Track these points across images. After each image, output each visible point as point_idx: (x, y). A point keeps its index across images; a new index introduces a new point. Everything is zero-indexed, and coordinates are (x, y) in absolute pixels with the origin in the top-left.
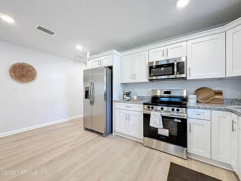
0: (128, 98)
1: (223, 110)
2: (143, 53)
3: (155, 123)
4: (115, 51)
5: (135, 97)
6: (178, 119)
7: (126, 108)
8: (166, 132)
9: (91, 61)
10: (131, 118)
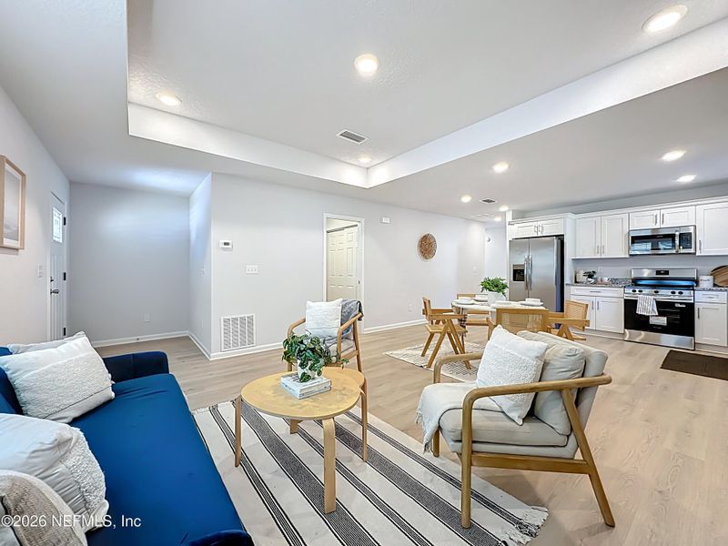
0: (593, 281)
2: (621, 216)
3: (645, 309)
4: (571, 215)
5: (606, 279)
6: (681, 303)
7: (592, 294)
8: (663, 321)
9: (516, 226)
10: (601, 306)
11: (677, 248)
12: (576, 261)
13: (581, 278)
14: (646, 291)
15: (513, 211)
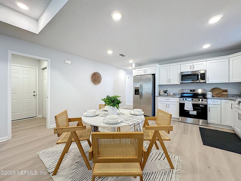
0: (166, 94)
1: (227, 99)
2: (177, 66)
3: (188, 108)
4: (158, 65)
5: (172, 94)
6: (202, 105)
7: (166, 101)
8: (195, 113)
9: (137, 70)
10: (170, 106)
11: (199, 80)
12: (160, 86)
13: (162, 93)
14: (188, 99)
15: (135, 63)
